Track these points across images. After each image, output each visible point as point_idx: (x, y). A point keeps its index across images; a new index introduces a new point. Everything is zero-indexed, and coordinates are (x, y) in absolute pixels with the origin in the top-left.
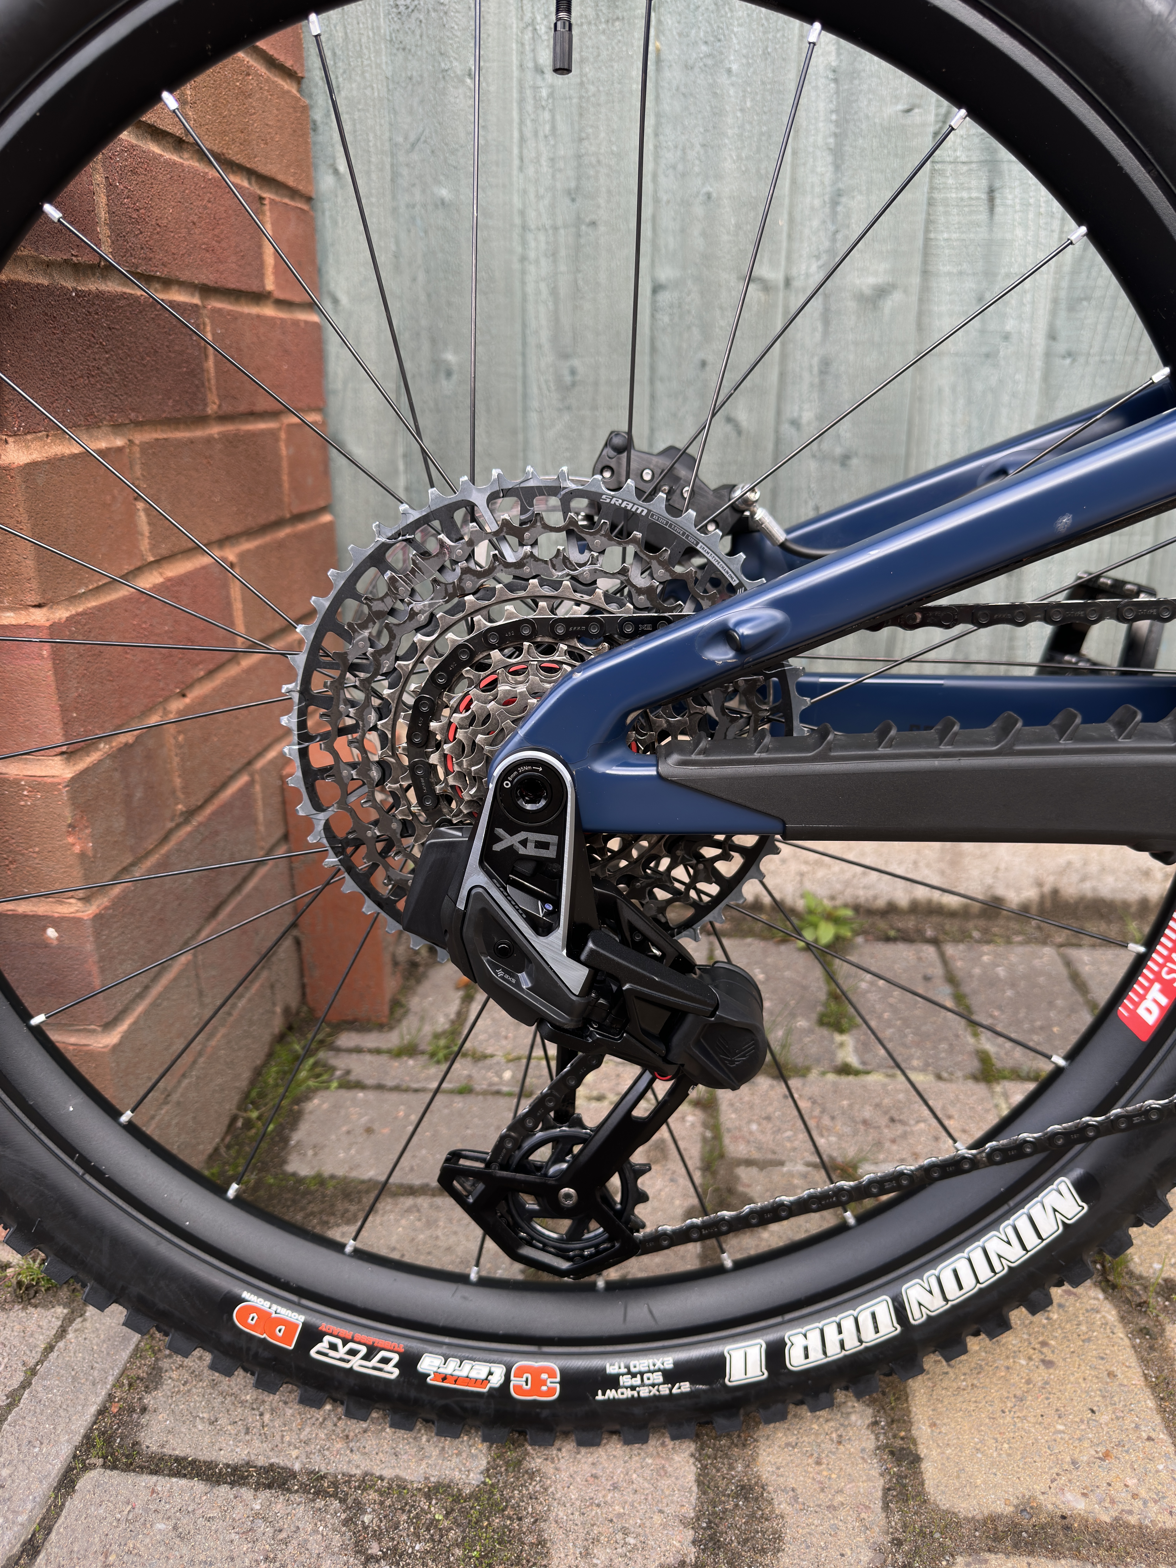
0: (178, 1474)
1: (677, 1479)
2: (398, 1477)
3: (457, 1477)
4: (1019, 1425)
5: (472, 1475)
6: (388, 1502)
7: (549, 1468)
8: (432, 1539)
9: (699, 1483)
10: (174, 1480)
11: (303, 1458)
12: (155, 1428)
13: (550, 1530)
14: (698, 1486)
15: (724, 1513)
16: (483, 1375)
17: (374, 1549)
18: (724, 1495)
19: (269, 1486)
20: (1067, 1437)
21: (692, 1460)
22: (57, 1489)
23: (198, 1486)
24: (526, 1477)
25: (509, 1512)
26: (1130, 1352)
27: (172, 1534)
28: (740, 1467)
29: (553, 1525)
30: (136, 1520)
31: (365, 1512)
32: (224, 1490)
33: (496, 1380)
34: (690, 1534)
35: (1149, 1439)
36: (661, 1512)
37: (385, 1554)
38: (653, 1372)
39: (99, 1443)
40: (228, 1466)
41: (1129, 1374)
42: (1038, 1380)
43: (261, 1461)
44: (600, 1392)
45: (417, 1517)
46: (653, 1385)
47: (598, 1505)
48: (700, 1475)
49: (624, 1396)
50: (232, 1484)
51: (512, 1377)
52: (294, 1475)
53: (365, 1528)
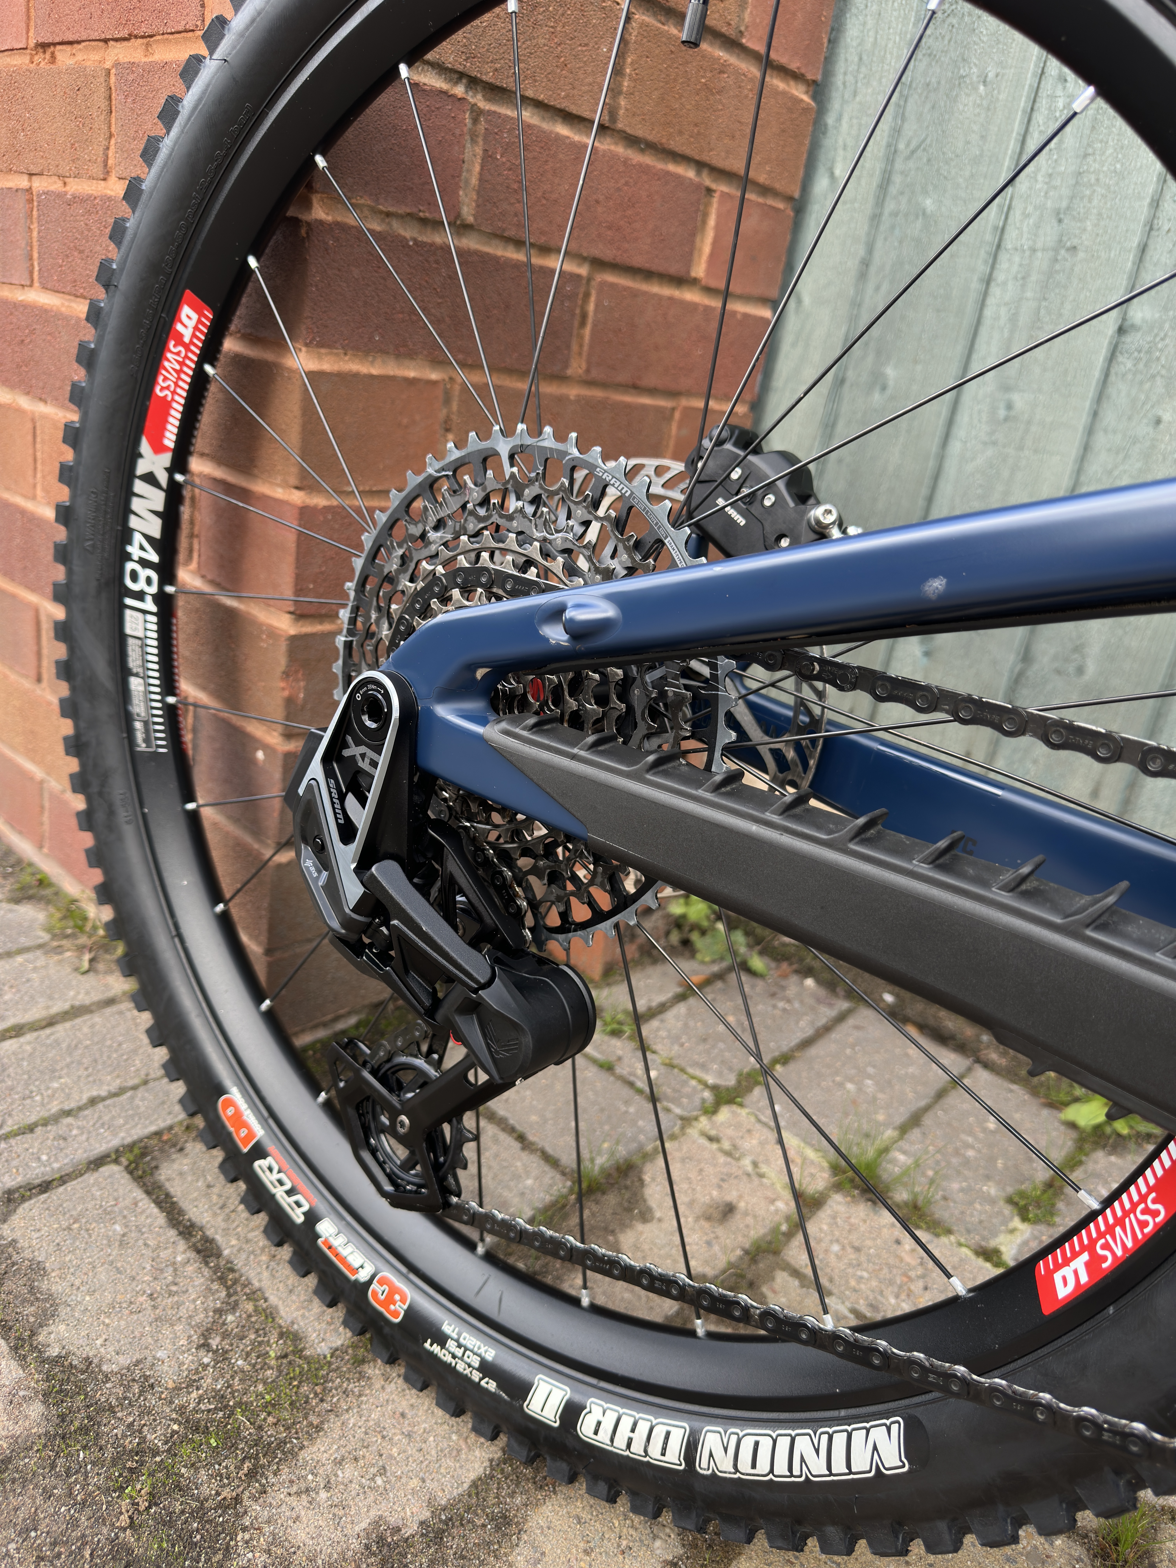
0: (158, 1203)
1: (461, 1467)
2: (276, 1308)
3: (312, 1338)
5: (323, 1344)
6: (253, 1319)
7: (378, 1383)
8: (254, 1366)
9: (474, 1484)
10: (153, 1205)
11: (235, 1250)
12: (176, 1166)
13: (333, 1425)
14: (471, 1486)
15: (469, 1522)
16: (356, 1264)
17: (214, 1342)
18: (483, 1510)
19: (198, 1252)
21: (487, 1464)
22: (90, 1163)
23: (161, 1219)
24: (357, 1375)
25: (318, 1389)
27: (118, 1237)
28: (518, 1500)
29: (339, 1424)
30: (109, 1213)
31: (234, 1313)
32: (172, 1233)
33: (363, 1276)
34: (426, 1514)
36: (424, 1481)
37: (218, 1350)
38: (475, 1354)
39: (136, 1151)
40: (189, 1220)
43: (210, 1233)
44: (429, 1341)
45: (260, 1343)
46: (469, 1366)
47: (383, 1437)
48: (480, 1479)
49: (445, 1359)
50: (180, 1233)
51: (375, 1281)
52: (219, 1255)
53: (224, 1324)
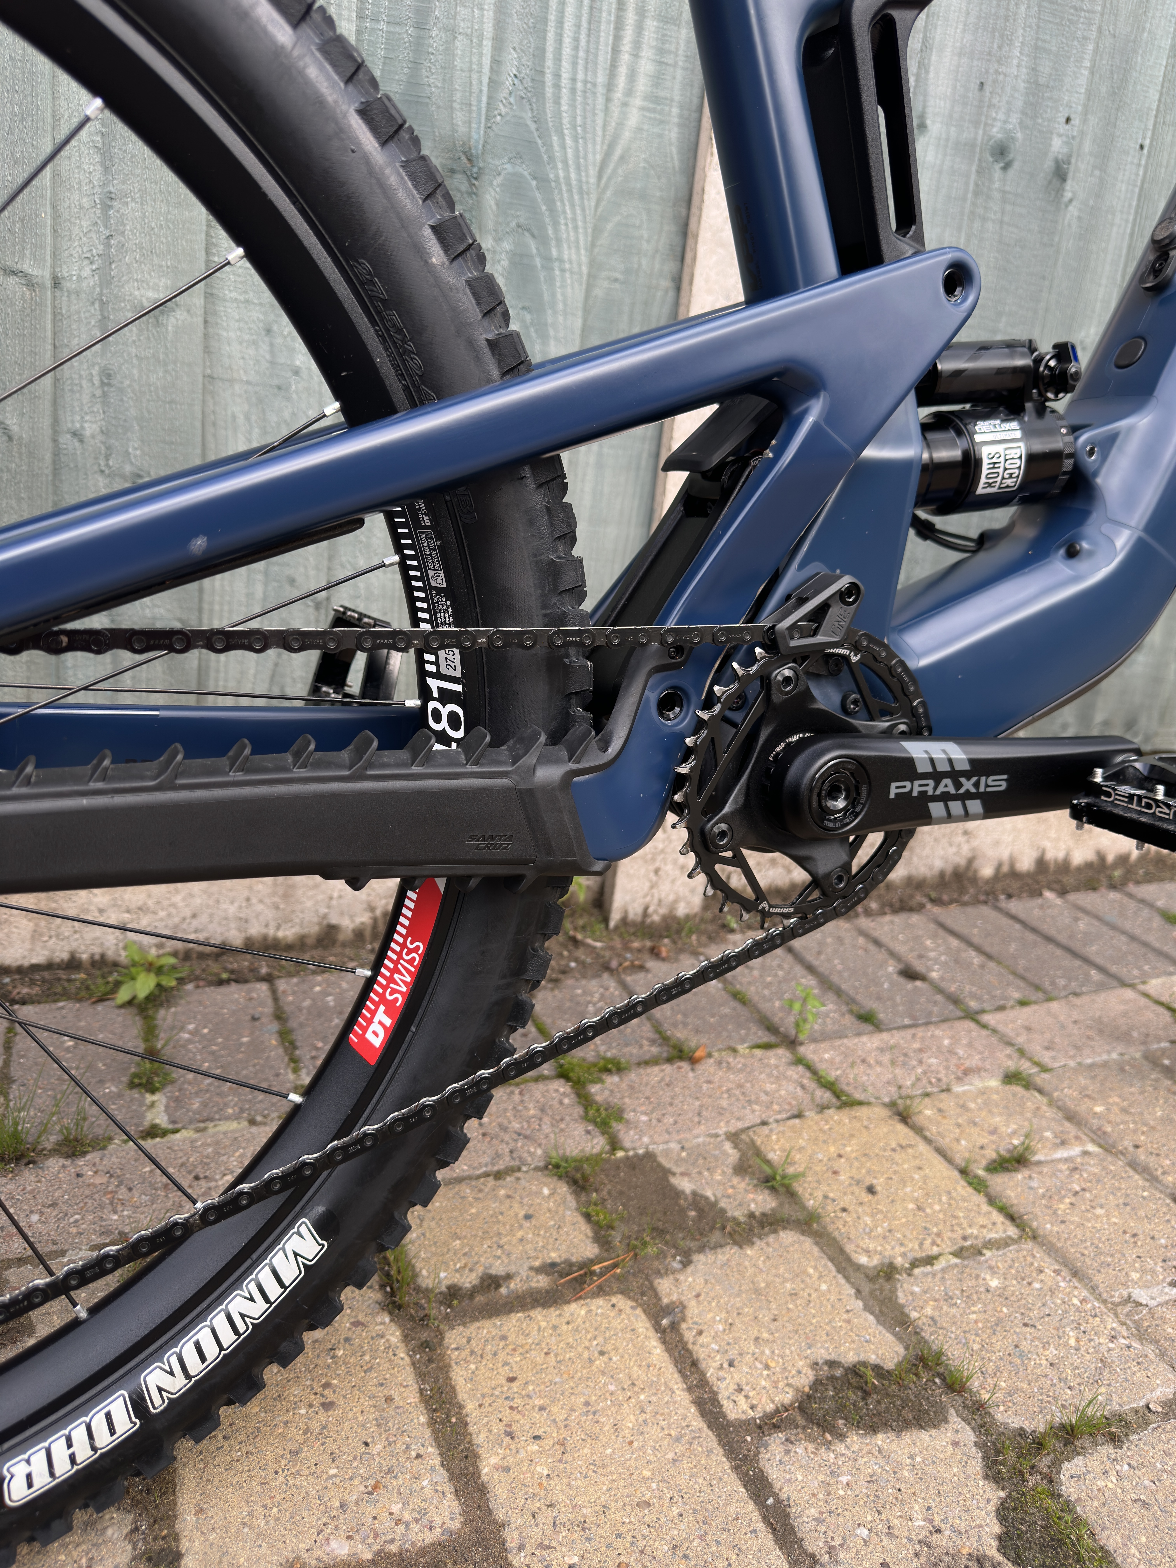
4: (291, 1482)
20: (338, 1480)
26: (409, 1369)
35: (419, 1456)
41: (405, 1395)
42: (315, 1426)
